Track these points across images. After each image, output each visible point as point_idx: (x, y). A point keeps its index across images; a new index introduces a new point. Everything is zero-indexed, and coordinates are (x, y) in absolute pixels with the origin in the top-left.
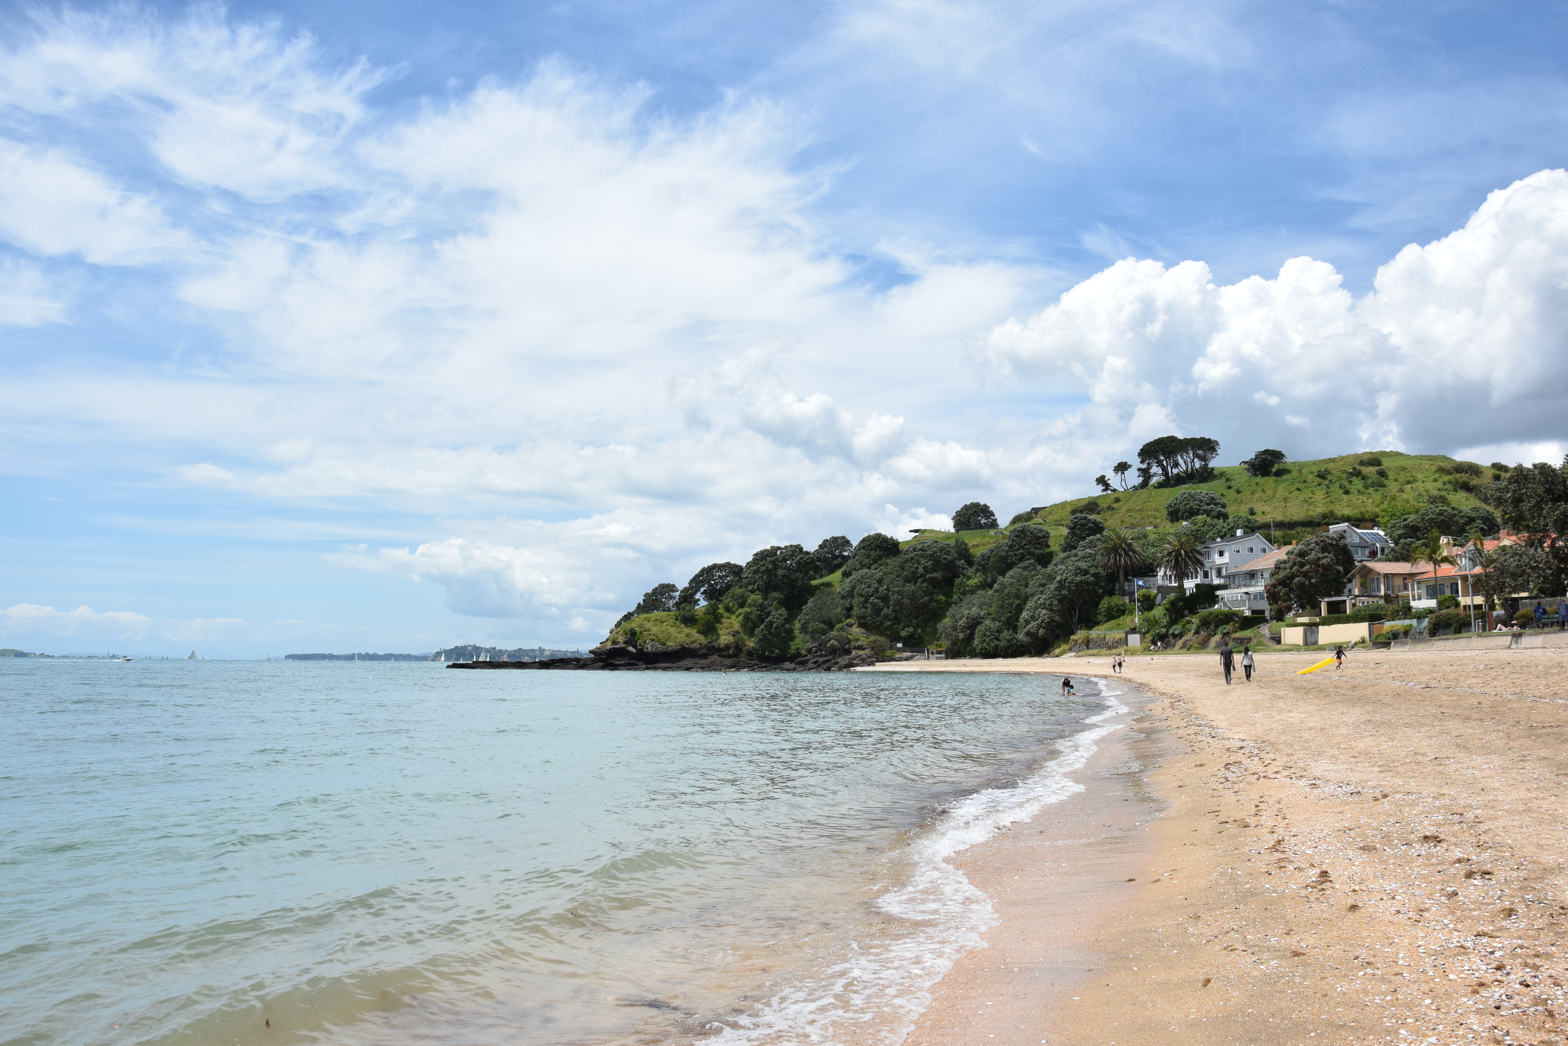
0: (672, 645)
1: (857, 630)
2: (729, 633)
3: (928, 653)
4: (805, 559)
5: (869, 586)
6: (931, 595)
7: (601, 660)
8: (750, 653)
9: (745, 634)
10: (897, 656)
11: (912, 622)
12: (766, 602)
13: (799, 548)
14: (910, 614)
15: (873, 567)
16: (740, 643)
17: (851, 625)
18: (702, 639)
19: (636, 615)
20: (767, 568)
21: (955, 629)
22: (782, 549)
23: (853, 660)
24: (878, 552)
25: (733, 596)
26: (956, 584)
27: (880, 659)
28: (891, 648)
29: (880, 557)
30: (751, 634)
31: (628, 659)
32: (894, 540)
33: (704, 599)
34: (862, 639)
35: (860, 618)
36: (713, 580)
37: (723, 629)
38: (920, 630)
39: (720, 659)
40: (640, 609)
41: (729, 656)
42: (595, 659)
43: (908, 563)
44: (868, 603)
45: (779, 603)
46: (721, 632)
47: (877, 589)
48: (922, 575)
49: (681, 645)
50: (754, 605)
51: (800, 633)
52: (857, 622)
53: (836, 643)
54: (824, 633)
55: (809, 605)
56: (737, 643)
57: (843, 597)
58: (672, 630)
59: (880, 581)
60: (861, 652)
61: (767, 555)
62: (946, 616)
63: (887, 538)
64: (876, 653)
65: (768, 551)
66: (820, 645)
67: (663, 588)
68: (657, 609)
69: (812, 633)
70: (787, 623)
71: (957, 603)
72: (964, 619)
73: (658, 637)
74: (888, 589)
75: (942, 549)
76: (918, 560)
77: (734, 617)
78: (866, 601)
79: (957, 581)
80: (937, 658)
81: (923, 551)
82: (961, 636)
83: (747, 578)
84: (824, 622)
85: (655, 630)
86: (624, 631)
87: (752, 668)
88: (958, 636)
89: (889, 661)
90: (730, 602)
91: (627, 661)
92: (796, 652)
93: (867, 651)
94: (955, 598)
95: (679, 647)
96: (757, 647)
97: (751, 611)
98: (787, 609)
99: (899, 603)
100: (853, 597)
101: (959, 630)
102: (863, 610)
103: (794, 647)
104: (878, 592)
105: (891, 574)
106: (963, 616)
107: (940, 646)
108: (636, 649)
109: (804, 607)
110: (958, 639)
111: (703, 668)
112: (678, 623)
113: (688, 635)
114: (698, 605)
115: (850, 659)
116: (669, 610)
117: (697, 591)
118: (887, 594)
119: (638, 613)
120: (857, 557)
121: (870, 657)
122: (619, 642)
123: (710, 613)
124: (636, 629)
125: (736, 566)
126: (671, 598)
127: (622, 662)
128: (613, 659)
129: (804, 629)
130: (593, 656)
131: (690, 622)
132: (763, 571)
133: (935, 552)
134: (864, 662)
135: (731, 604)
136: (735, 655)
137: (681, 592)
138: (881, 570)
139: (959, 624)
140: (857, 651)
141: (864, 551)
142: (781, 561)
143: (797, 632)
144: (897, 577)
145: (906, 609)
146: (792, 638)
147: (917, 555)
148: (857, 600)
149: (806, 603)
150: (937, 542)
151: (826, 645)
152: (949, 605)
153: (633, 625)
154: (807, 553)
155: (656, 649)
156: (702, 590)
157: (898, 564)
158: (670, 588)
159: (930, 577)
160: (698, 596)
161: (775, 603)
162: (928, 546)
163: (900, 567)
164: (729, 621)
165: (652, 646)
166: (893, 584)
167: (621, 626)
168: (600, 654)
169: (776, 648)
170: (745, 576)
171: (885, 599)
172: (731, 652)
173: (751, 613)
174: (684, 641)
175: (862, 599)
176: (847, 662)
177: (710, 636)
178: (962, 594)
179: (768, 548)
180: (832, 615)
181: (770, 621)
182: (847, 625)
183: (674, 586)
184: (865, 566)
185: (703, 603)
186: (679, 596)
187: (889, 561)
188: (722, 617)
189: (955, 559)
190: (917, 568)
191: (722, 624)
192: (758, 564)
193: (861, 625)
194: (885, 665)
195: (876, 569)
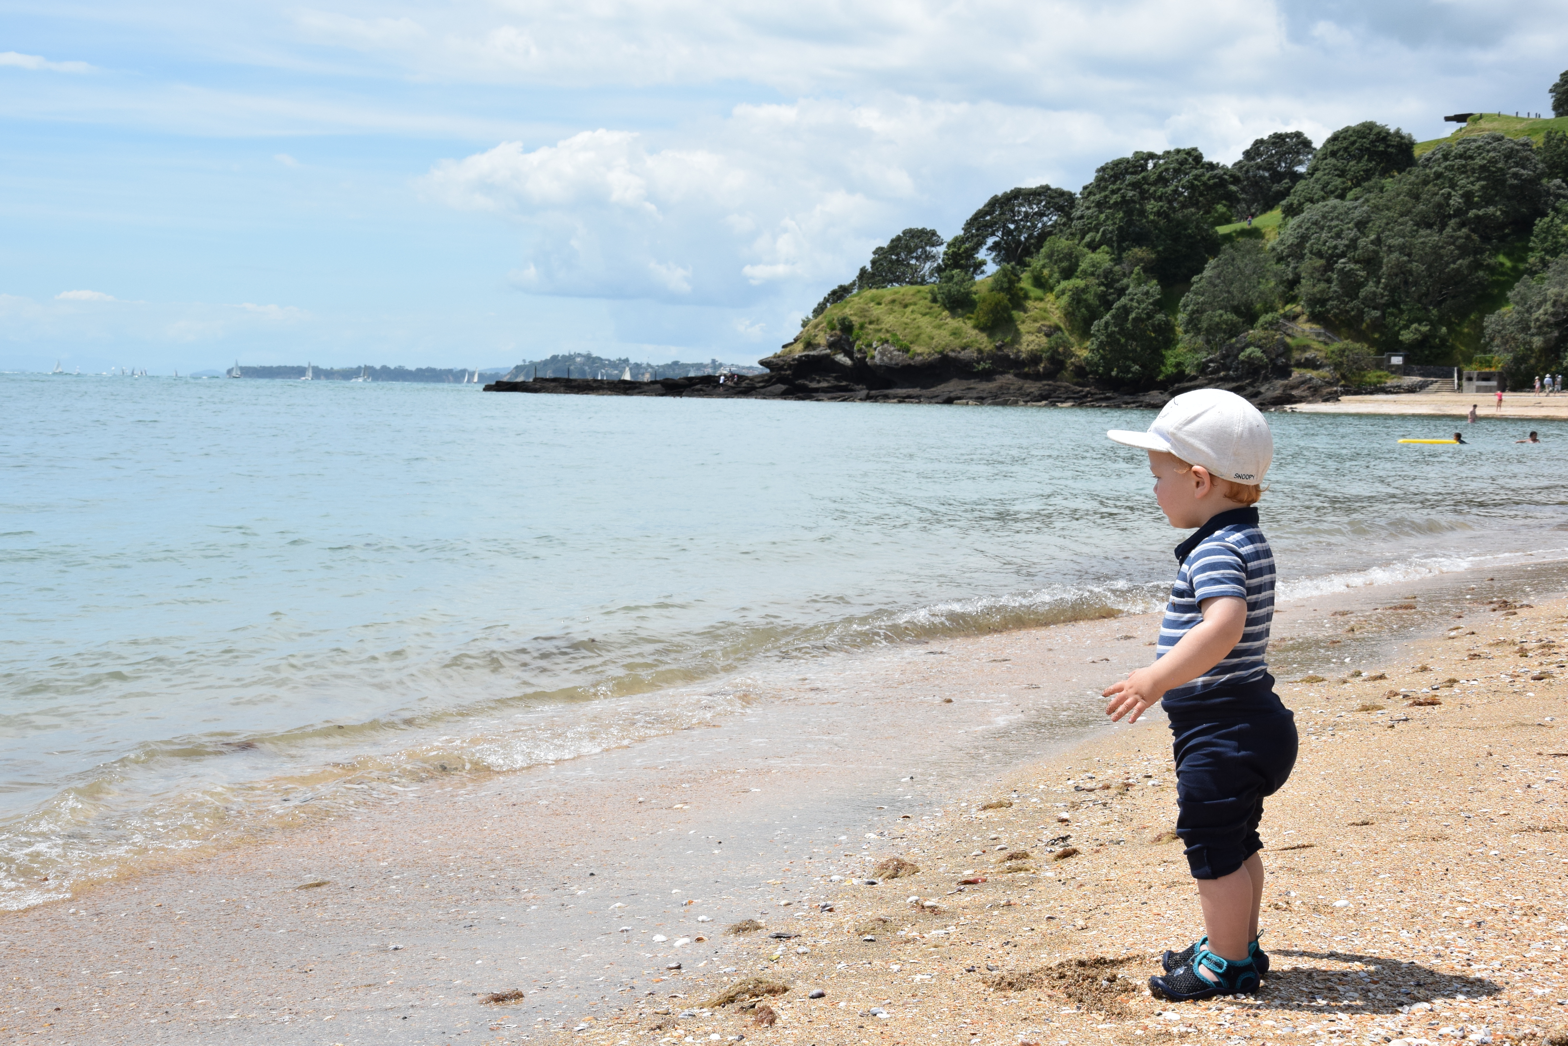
0: (922, 351)
1: (1307, 327)
2: (1039, 330)
3: (1460, 378)
4: (1205, 178)
5: (1338, 235)
6: (1475, 253)
7: (782, 380)
8: (1080, 372)
9: (1072, 333)
10: (1390, 382)
11: (1428, 311)
12: (1117, 268)
13: (1193, 157)
14: (1426, 295)
15: (1350, 195)
16: (1061, 349)
17: (1295, 317)
18: (984, 342)
19: (855, 291)
20: (1123, 197)
21: (1526, 328)
22: (1159, 157)
23: (1293, 388)
24: (1364, 164)
25: (1050, 256)
26: (1536, 229)
27: (1353, 388)
28: (1378, 366)
29: (1368, 175)
30: (1085, 333)
31: (836, 378)
32: (1402, 137)
33: (994, 260)
34: (1316, 345)
35: (1313, 301)
36: (1013, 222)
37: (1028, 321)
38: (1444, 330)
39: (1019, 382)
40: (865, 278)
41: (1037, 377)
42: (771, 378)
43: (1430, 186)
44: (1332, 270)
45: (1145, 270)
46: (1022, 328)
47: (1354, 242)
48: (1458, 212)
49: (941, 353)
50: (1092, 274)
51: (1186, 332)
52: (1307, 311)
53: (1258, 353)
54: (1233, 331)
55: (1207, 273)
56: (1054, 351)
57: (1280, 259)
58: (924, 322)
59: (1362, 225)
60: (1309, 374)
61: (1126, 169)
62: (1507, 301)
63: (1388, 133)
64: (1344, 377)
65: (1128, 161)
66: (1224, 357)
67: (913, 237)
68: (898, 280)
69: (1208, 331)
70: (1159, 311)
71: (1536, 272)
72: (1548, 306)
73: (895, 335)
74: (1378, 241)
75: (1510, 155)
76: (1451, 180)
77: (1051, 297)
78: (1329, 267)
79: (1540, 224)
80: (1479, 390)
81: (1466, 159)
82: (1537, 342)
83: (1081, 217)
84: (1236, 310)
85: (889, 321)
86: (830, 323)
87: (1081, 401)
88: (1530, 343)
89: (1371, 393)
90: (1044, 266)
91: (833, 382)
92: (1175, 371)
93: (1325, 373)
94: (1531, 260)
95: (937, 356)
96: (1096, 359)
97: (1087, 286)
98: (1160, 282)
99: (1402, 271)
100: (1301, 257)
101: (1533, 330)
102: (1323, 285)
103: (1171, 361)
104: (1356, 248)
105: (1388, 209)
106: (1545, 301)
107: (1489, 363)
108: (851, 358)
109: (1195, 278)
110: (1531, 349)
111: (981, 400)
112: (936, 308)
113: (955, 333)
114: (983, 272)
115: (1286, 386)
116: (923, 282)
117: (980, 244)
118: (1376, 253)
119: (861, 287)
120: (1318, 175)
121: (1329, 384)
122: (819, 345)
123: (1002, 289)
124: (853, 318)
125: (1061, 193)
126: (929, 257)
127: (824, 384)
128: (805, 378)
129: (1193, 324)
130: (767, 371)
131: (962, 308)
132: (1116, 203)
133: (1493, 161)
134: (1316, 393)
135: (1046, 272)
136: (1049, 375)
137: (949, 246)
138: (1367, 200)
139: (1535, 315)
140: (1303, 371)
141: (1331, 161)
142: (1155, 183)
143: (1179, 330)
144: (1402, 215)
145: (1416, 284)
146: (1170, 342)
147: (1450, 168)
148: (1309, 264)
149: (1200, 270)
150: (1499, 139)
151: (1236, 356)
152: (1517, 274)
153: (847, 311)
154: (1212, 166)
155: (891, 359)
156: (990, 241)
157: (1406, 188)
158: (927, 237)
159: (1477, 217)
160: (982, 254)
161: (1137, 269)
162: (1479, 148)
163: (1410, 193)
164: (1040, 305)
165: (882, 354)
166: (1391, 230)
167: (826, 312)
168: (781, 368)
169: (1135, 362)
170: (1079, 213)
171: (1371, 263)
172: (1041, 368)
173: (1085, 290)
174: (947, 345)
175: (1320, 262)
176: (1278, 392)
177: (999, 336)
178: (1547, 251)
179: (1129, 155)
180: (1253, 295)
181: (1124, 307)
182: (1285, 316)
183: (934, 233)
184: (1332, 192)
185: (991, 268)
186: (945, 253)
187: (1387, 182)
188: (1026, 297)
189: (1540, 177)
190: (1449, 196)
191: (1025, 311)
192: (1105, 188)
193: (1314, 318)
194: (1360, 401)
195: (1356, 199)
